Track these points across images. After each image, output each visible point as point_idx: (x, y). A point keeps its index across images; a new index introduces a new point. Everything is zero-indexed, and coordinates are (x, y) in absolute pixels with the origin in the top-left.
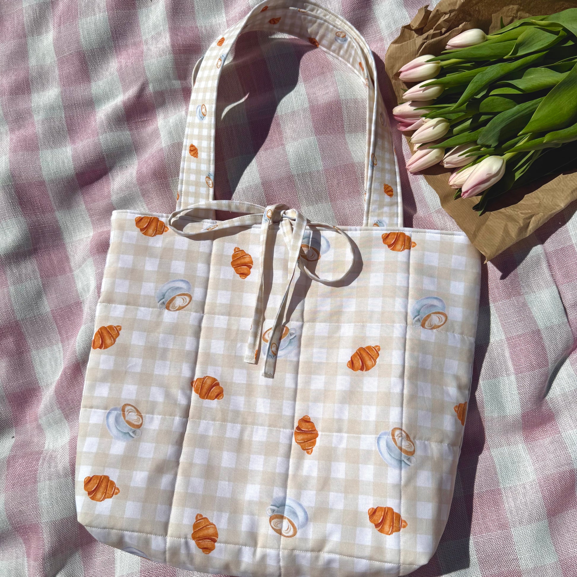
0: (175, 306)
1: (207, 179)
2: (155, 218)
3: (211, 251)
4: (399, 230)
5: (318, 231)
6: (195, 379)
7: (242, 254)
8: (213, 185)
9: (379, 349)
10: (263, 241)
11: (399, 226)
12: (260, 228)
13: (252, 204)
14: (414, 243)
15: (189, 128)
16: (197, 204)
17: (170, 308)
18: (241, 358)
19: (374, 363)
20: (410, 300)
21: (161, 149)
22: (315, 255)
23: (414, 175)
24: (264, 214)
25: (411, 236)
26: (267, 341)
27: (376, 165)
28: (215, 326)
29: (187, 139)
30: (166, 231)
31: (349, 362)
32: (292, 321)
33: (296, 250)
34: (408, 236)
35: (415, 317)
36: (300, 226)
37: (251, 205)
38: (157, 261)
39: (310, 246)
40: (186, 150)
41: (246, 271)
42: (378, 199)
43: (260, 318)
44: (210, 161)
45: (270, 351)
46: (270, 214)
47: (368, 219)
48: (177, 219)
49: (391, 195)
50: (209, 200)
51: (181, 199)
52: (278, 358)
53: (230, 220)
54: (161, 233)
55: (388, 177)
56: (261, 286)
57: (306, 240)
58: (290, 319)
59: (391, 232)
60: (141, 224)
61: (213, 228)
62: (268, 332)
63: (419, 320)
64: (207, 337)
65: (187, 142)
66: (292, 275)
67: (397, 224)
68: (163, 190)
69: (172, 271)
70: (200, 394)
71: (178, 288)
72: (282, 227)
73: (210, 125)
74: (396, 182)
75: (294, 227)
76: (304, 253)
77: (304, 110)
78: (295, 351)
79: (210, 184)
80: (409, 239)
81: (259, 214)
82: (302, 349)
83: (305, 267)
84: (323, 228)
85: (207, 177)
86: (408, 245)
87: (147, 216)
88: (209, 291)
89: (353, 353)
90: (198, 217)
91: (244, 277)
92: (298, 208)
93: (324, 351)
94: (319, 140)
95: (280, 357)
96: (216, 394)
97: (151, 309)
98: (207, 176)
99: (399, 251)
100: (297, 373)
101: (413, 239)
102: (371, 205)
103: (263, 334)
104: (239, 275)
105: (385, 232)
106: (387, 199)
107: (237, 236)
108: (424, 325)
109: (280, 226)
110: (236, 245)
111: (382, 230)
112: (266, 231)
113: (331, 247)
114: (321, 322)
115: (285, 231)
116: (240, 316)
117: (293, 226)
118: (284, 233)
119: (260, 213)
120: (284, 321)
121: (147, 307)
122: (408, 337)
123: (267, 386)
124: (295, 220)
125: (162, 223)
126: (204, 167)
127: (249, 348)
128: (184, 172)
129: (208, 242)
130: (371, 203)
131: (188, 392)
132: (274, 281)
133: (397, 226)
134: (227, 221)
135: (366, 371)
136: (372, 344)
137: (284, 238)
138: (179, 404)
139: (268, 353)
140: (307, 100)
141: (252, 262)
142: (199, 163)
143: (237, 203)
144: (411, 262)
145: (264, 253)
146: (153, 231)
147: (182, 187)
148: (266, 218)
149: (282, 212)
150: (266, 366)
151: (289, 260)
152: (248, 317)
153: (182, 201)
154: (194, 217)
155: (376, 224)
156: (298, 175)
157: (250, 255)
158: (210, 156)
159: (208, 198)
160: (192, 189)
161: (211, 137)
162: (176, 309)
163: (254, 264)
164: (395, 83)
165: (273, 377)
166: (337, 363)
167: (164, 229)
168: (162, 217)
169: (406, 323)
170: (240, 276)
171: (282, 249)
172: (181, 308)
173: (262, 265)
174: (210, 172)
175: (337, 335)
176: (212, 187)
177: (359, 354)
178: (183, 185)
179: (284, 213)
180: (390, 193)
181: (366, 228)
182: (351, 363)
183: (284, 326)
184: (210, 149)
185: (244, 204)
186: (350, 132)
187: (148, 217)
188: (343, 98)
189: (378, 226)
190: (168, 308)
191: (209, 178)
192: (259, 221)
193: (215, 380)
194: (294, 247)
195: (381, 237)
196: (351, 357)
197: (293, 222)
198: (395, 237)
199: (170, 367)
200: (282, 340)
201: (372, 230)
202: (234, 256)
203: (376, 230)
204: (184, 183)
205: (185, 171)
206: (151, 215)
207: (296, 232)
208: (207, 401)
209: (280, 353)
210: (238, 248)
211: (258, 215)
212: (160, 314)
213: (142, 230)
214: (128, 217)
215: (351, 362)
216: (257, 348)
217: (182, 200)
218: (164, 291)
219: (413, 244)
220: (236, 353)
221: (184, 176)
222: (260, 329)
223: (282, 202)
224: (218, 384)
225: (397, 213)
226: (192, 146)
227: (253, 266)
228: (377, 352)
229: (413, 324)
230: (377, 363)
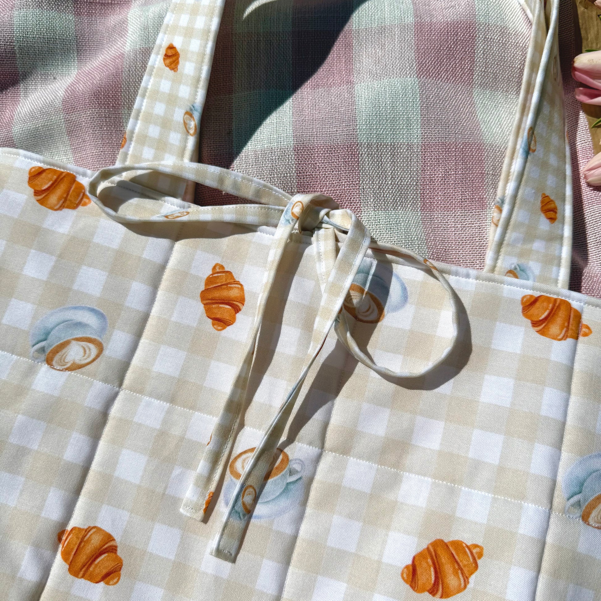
0: (66, 361)
1: (187, 116)
2: (68, 174)
3: (166, 261)
4: (558, 294)
5: (389, 263)
6: (69, 528)
7: (226, 280)
8: (196, 130)
9: (480, 555)
10: (273, 262)
11: (560, 285)
12: (273, 235)
13: (269, 184)
14: (588, 327)
15: (173, 13)
16: (157, 163)
17: (54, 363)
18: (175, 501)
19: (463, 585)
20: (565, 455)
21: (122, 55)
22: (373, 310)
23: (594, 190)
24: (285, 209)
25: (582, 310)
26: (238, 476)
27: (534, 151)
28: (136, 419)
29: (165, 33)
30: (85, 204)
31: (407, 567)
32: (299, 442)
33: (338, 295)
34: (576, 311)
35: (572, 496)
36: (354, 246)
37: (265, 186)
38: (49, 262)
39: (366, 289)
40: (158, 54)
41: (226, 316)
42: (527, 222)
43: (232, 421)
44: (198, 81)
45: (240, 503)
46: (297, 210)
47: (496, 259)
48: (113, 185)
49: (552, 219)
50: (182, 160)
51: (129, 147)
52: (253, 521)
53: (217, 207)
54: (74, 206)
55: (551, 181)
56: (251, 353)
57: (361, 276)
58: (297, 437)
59: (543, 294)
60: (38, 181)
61: (178, 217)
62: (244, 456)
63: (578, 504)
64: (113, 441)
65: (163, 40)
66: (319, 346)
67: (556, 281)
68: (106, 130)
69: (75, 287)
70: (71, 565)
71: (79, 325)
72: (318, 240)
73: (214, 8)
74: (564, 195)
75: (343, 246)
76: (352, 303)
77: (403, 28)
78: (292, 513)
79: (190, 128)
80: (578, 316)
81: (277, 207)
82: (309, 510)
83: (348, 335)
84: (401, 260)
85: (187, 113)
86: (574, 328)
87: (55, 168)
88: (144, 341)
89: (420, 550)
90: (155, 190)
91: (220, 328)
92: (356, 210)
93: (357, 525)
94: (422, 86)
95: (259, 517)
96: (104, 571)
97: (15, 357)
98: (188, 110)
99: (555, 338)
100: (288, 562)
101: (586, 319)
102: (509, 231)
103: (232, 457)
104: (210, 321)
105: (529, 292)
106: (544, 224)
107: (226, 242)
108: (588, 517)
109: (314, 239)
110: (218, 260)
111: (522, 286)
112: (282, 244)
113: (410, 300)
114: (360, 457)
115: (322, 249)
116: (193, 408)
117: (339, 244)
118: (319, 253)
119: (280, 206)
120: (283, 438)
121: (8, 351)
122: (550, 539)
123: (217, 579)
124: (345, 232)
125: (80, 187)
126: (184, 91)
127: (196, 484)
128: (146, 97)
129: (164, 242)
130: (510, 227)
131: (47, 553)
132: (280, 348)
133: (557, 286)
134: (209, 208)
135: (441, 597)
136: (468, 539)
137: (317, 265)
138: (21, 580)
139: (233, 507)
140: (411, 11)
141: (242, 300)
142: (176, 82)
143: (238, 176)
144: (577, 367)
145: (269, 286)
146: (59, 199)
147: (135, 125)
148: (289, 216)
149: (323, 212)
150: (222, 535)
151: (319, 313)
152: (210, 413)
153: (130, 152)
154: (147, 187)
155: (512, 273)
156: (369, 146)
157: (241, 285)
158: (200, 70)
159: (182, 156)
160: (154, 131)
161: (209, 32)
162: (65, 367)
163: (246, 303)
164: (584, 12)
165: (234, 561)
166: (379, 562)
167: (82, 199)
168: (84, 175)
169: (549, 506)
170: (213, 325)
171: (309, 285)
172: (75, 367)
173: (261, 311)
174: (194, 102)
175: (391, 496)
176: (194, 134)
177: (433, 553)
178: (139, 122)
179: (327, 214)
180: (551, 214)
181: (490, 275)
182: (411, 573)
183: (281, 450)
184: (203, 58)
185: (252, 181)
186: (484, 86)
187: (55, 171)
188: (482, 19)
189: (516, 277)
190: (49, 361)
191: (191, 115)
192: (274, 221)
193: (109, 538)
194: (333, 289)
195: (520, 302)
196: (414, 558)
197: (341, 235)
198: (550, 308)
199: (22, 491)
200: (270, 481)
201: (502, 282)
202: (209, 281)
203: (511, 284)
204: (140, 118)
205: (147, 94)
206: (64, 168)
207: (345, 256)
208: (82, 584)
209: (260, 510)
210: (222, 267)
211: (275, 210)
212: (31, 371)
213: (37, 193)
214: (17, 164)
215: (411, 568)
216: (212, 487)
217: (131, 149)
218: (49, 325)
219: (584, 330)
220: (166, 488)
221: (144, 104)
222: (229, 445)
223: (327, 193)
224: (113, 549)
225: (560, 258)
226: (171, 47)
227: (244, 309)
228: (474, 559)
229: (564, 511)
230: (471, 586)
